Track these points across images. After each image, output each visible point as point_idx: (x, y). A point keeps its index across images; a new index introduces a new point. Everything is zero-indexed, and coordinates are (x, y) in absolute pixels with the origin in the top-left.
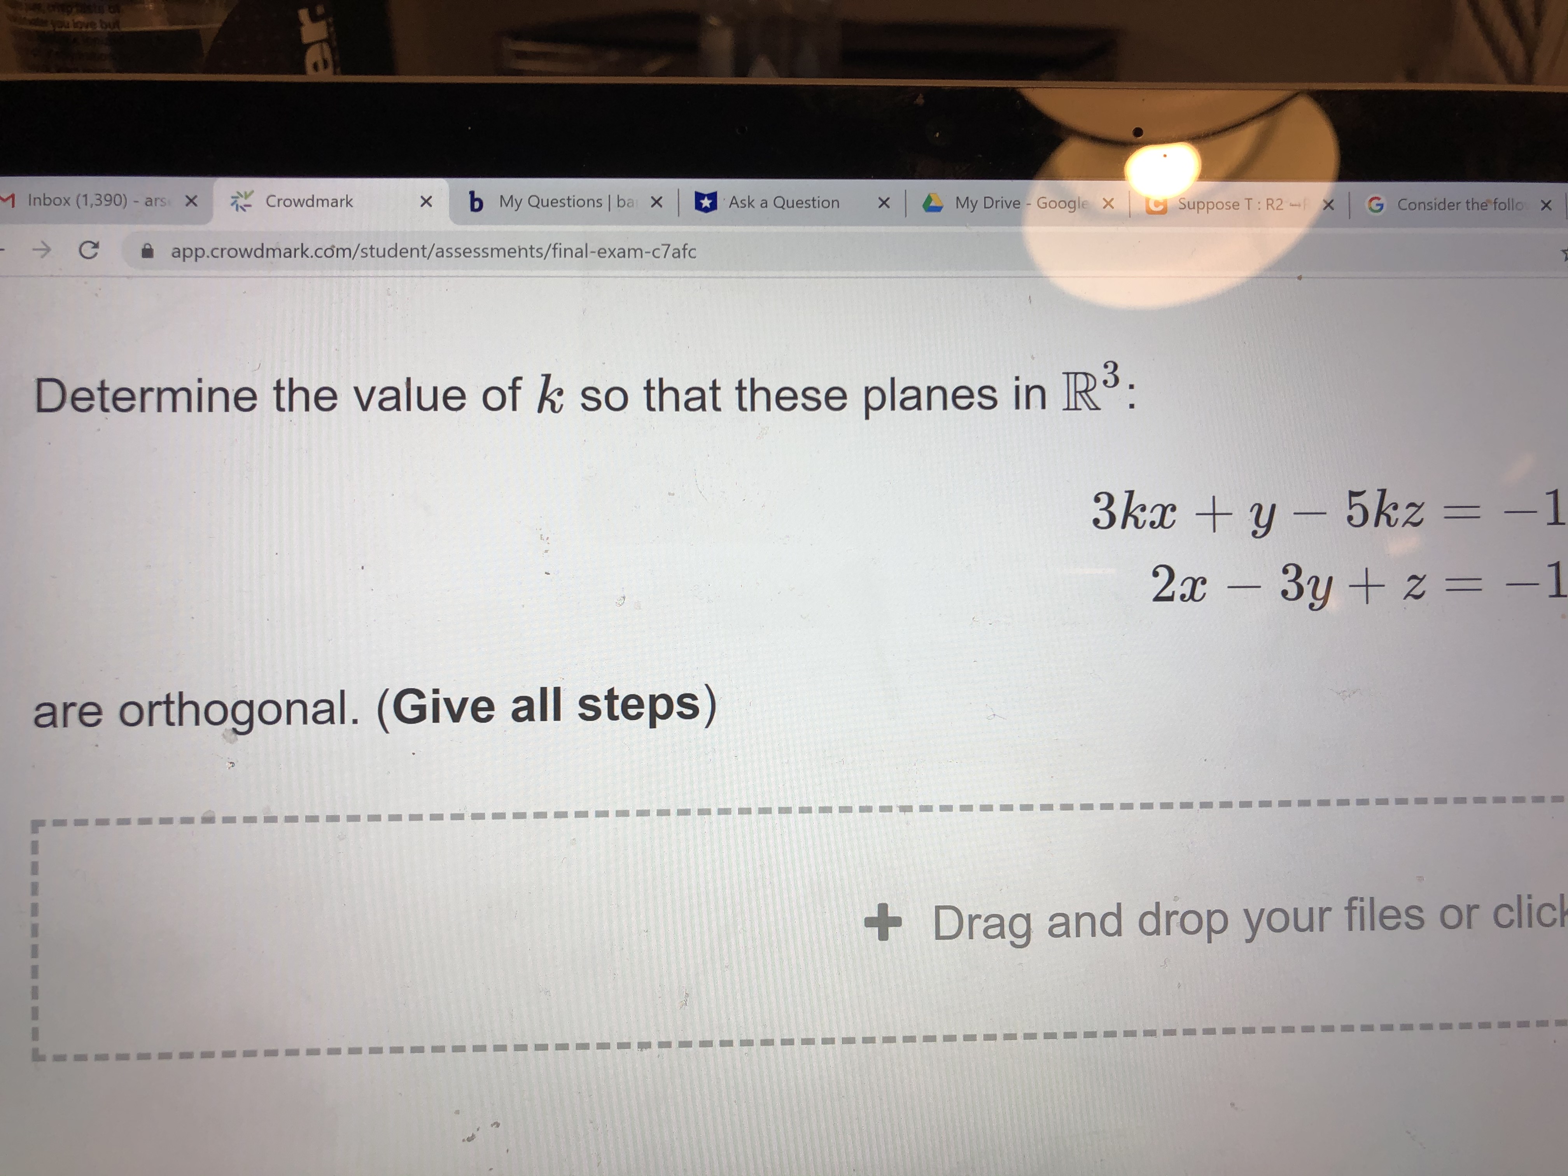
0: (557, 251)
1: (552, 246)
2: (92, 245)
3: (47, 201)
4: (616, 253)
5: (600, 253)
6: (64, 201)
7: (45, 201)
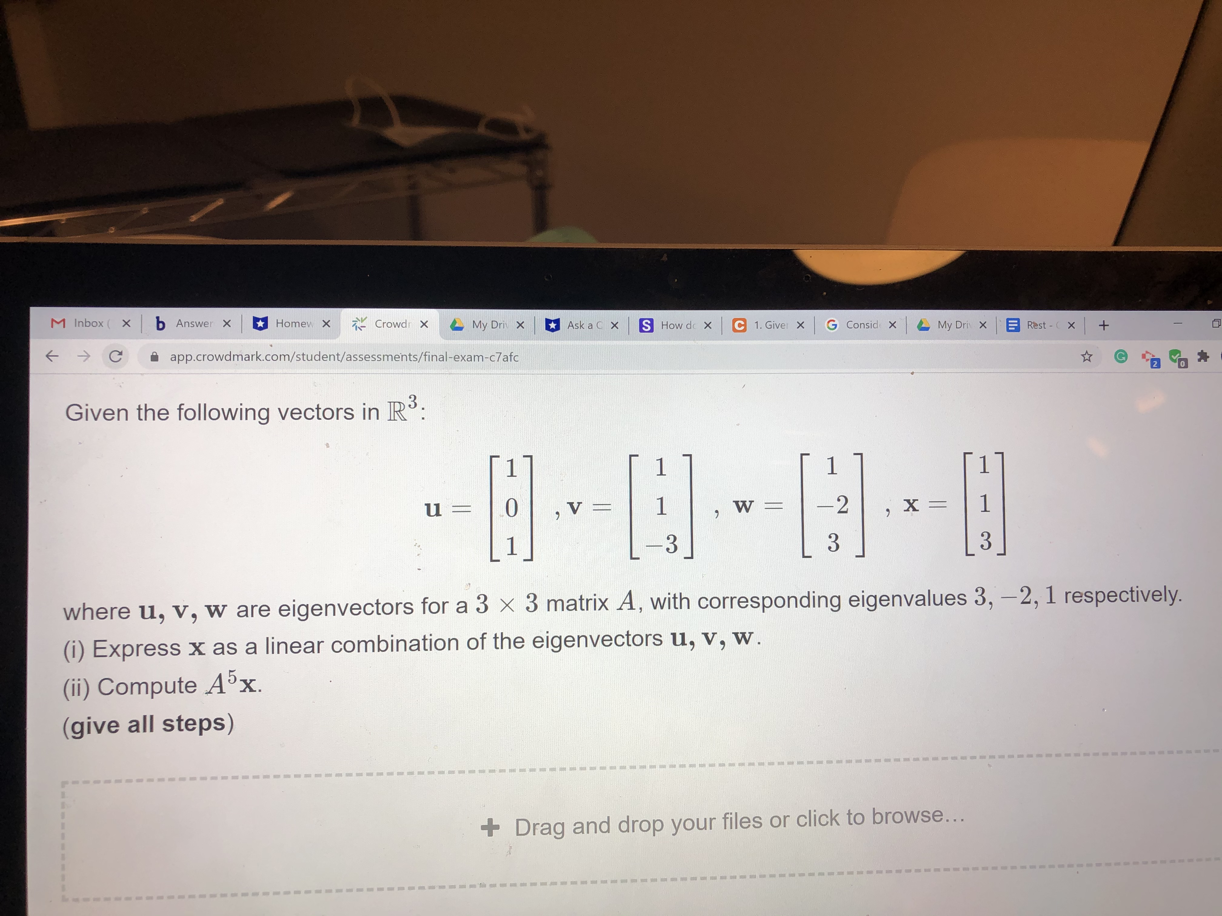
0: (427, 357)
1: (424, 354)
2: (118, 353)
3: (88, 324)
4: (465, 358)
5: (456, 358)
6: (99, 324)
7: (87, 324)
